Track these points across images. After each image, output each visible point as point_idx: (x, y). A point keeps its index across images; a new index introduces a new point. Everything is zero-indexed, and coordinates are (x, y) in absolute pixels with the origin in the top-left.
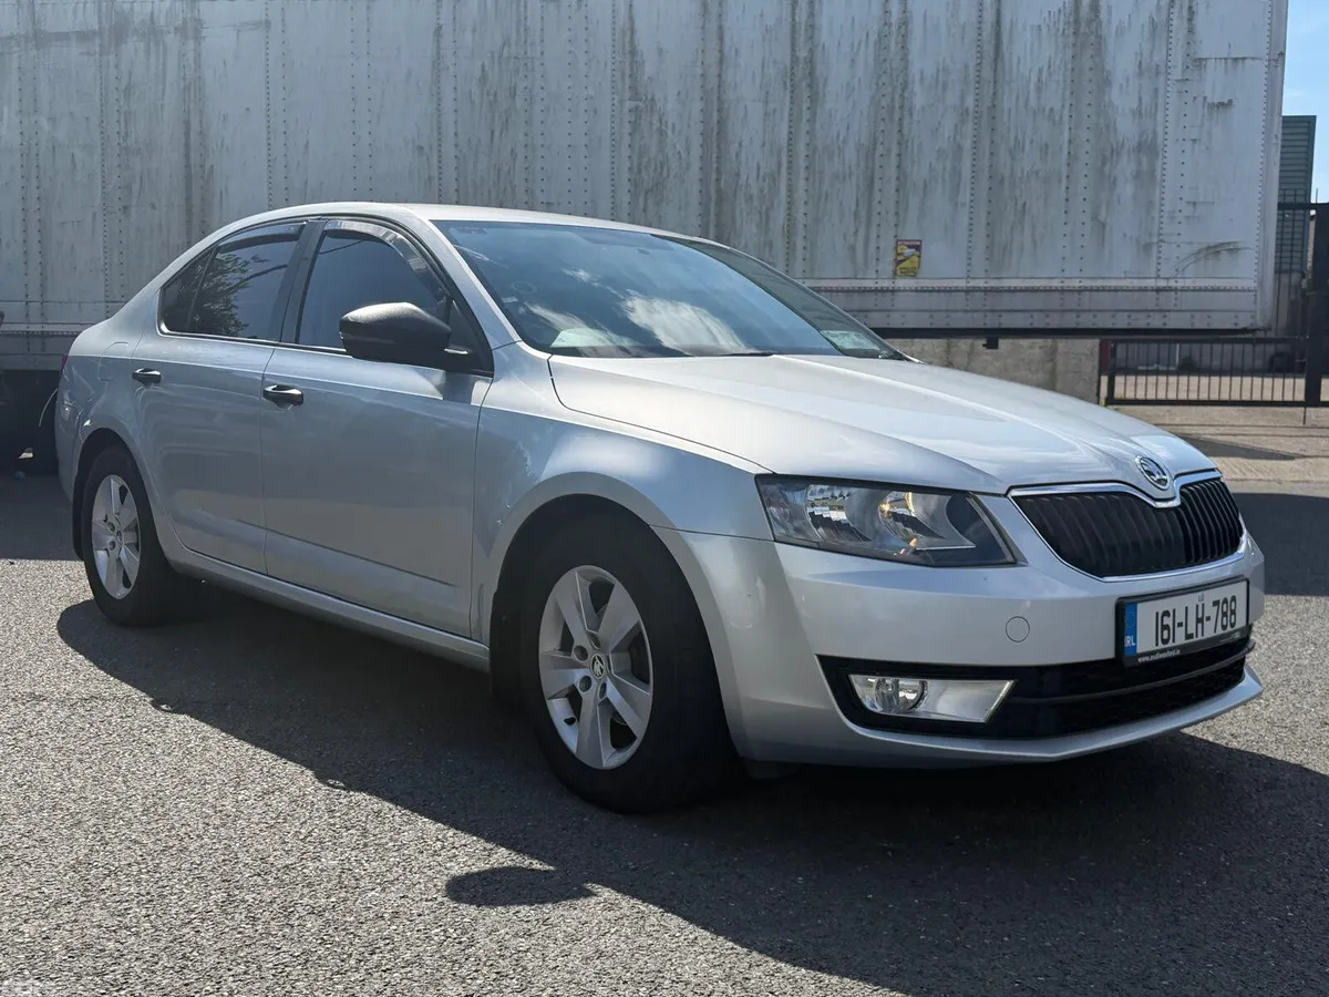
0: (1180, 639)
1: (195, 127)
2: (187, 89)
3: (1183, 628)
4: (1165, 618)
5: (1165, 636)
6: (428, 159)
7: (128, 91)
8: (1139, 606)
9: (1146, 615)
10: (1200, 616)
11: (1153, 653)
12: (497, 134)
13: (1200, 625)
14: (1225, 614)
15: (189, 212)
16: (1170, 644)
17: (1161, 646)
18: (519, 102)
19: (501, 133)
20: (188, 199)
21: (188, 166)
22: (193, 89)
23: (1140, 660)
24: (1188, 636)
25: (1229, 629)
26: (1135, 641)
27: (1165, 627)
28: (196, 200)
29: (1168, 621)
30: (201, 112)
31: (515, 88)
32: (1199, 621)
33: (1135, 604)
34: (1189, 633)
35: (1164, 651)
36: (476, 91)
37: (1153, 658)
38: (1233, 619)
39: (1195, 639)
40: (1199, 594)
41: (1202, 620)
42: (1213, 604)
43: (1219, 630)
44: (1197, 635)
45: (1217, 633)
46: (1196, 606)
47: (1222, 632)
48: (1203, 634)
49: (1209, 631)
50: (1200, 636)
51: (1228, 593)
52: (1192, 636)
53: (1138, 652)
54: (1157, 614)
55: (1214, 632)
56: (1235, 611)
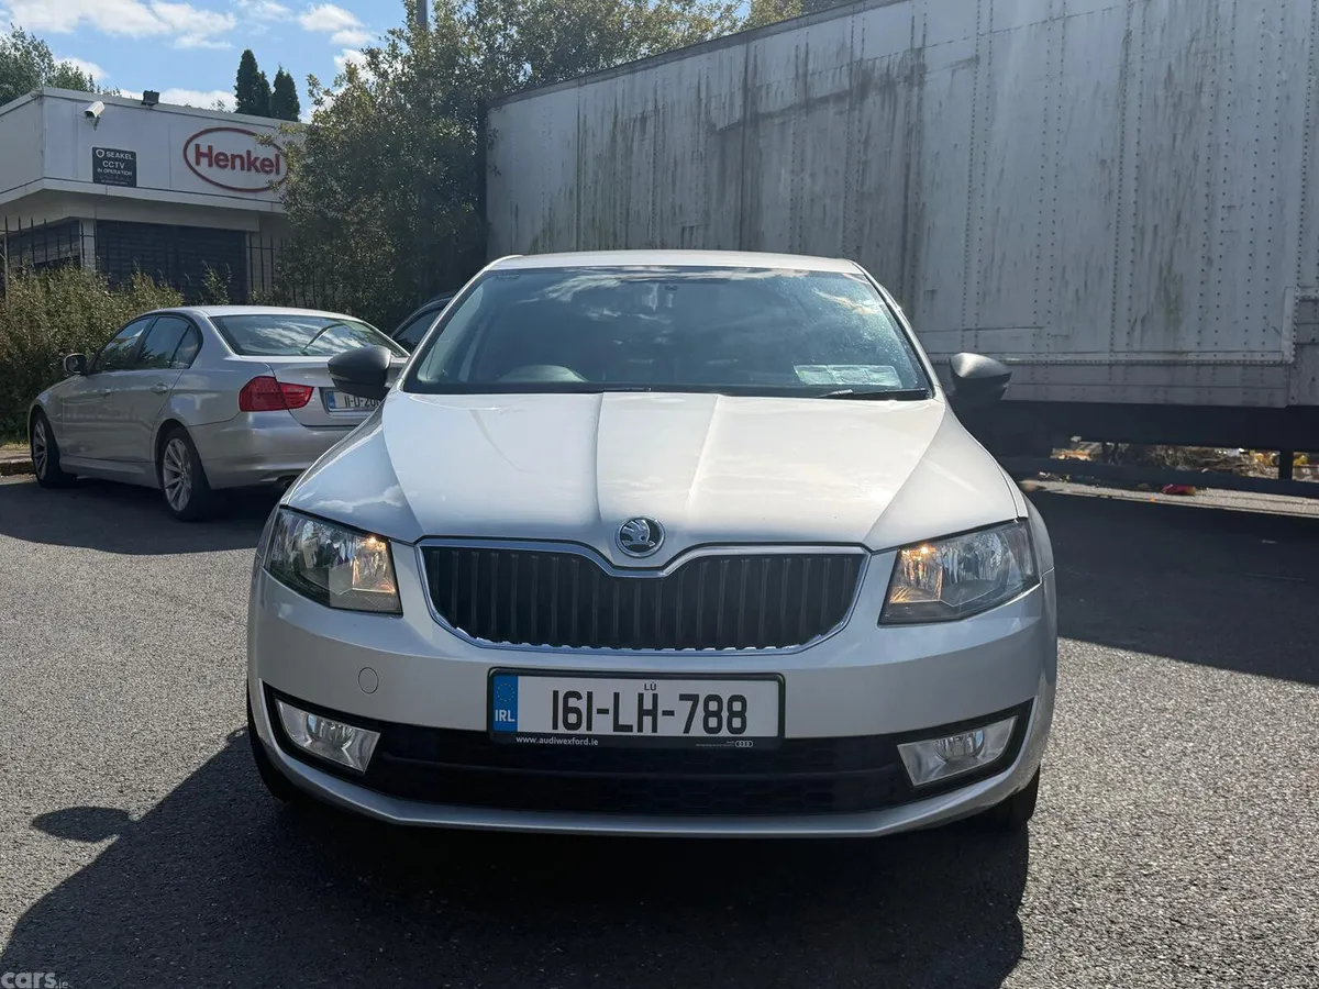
0: (603, 726)
1: (913, 169)
2: (909, 132)
3: (611, 715)
4: (572, 700)
5: (572, 721)
6: (1110, 172)
7: (866, 143)
9: (534, 690)
10: (648, 705)
11: (546, 736)
12: (1179, 137)
13: (647, 720)
14: (708, 714)
15: (904, 249)
16: (583, 730)
17: (562, 730)
18: (1206, 100)
19: (1184, 136)
20: (904, 237)
21: (906, 207)
22: (914, 132)
23: (518, 740)
24: (621, 727)
25: (724, 732)
26: (514, 715)
27: (573, 710)
28: (909, 237)
29: (578, 704)
30: (919, 153)
31: (1201, 84)
32: (642, 713)
33: (514, 677)
34: (622, 722)
35: (569, 737)
36: (1160, 93)
37: (552, 741)
38: (737, 723)
39: (635, 733)
40: (648, 682)
41: (653, 713)
42: (683, 697)
43: (697, 730)
44: (640, 729)
45: (692, 733)
46: (641, 696)
47: (706, 735)
48: (654, 730)
49: (670, 728)
50: (647, 731)
51: (726, 690)
52: (629, 728)
53: (519, 730)
54: (556, 694)
55: (687, 730)
56: (742, 714)
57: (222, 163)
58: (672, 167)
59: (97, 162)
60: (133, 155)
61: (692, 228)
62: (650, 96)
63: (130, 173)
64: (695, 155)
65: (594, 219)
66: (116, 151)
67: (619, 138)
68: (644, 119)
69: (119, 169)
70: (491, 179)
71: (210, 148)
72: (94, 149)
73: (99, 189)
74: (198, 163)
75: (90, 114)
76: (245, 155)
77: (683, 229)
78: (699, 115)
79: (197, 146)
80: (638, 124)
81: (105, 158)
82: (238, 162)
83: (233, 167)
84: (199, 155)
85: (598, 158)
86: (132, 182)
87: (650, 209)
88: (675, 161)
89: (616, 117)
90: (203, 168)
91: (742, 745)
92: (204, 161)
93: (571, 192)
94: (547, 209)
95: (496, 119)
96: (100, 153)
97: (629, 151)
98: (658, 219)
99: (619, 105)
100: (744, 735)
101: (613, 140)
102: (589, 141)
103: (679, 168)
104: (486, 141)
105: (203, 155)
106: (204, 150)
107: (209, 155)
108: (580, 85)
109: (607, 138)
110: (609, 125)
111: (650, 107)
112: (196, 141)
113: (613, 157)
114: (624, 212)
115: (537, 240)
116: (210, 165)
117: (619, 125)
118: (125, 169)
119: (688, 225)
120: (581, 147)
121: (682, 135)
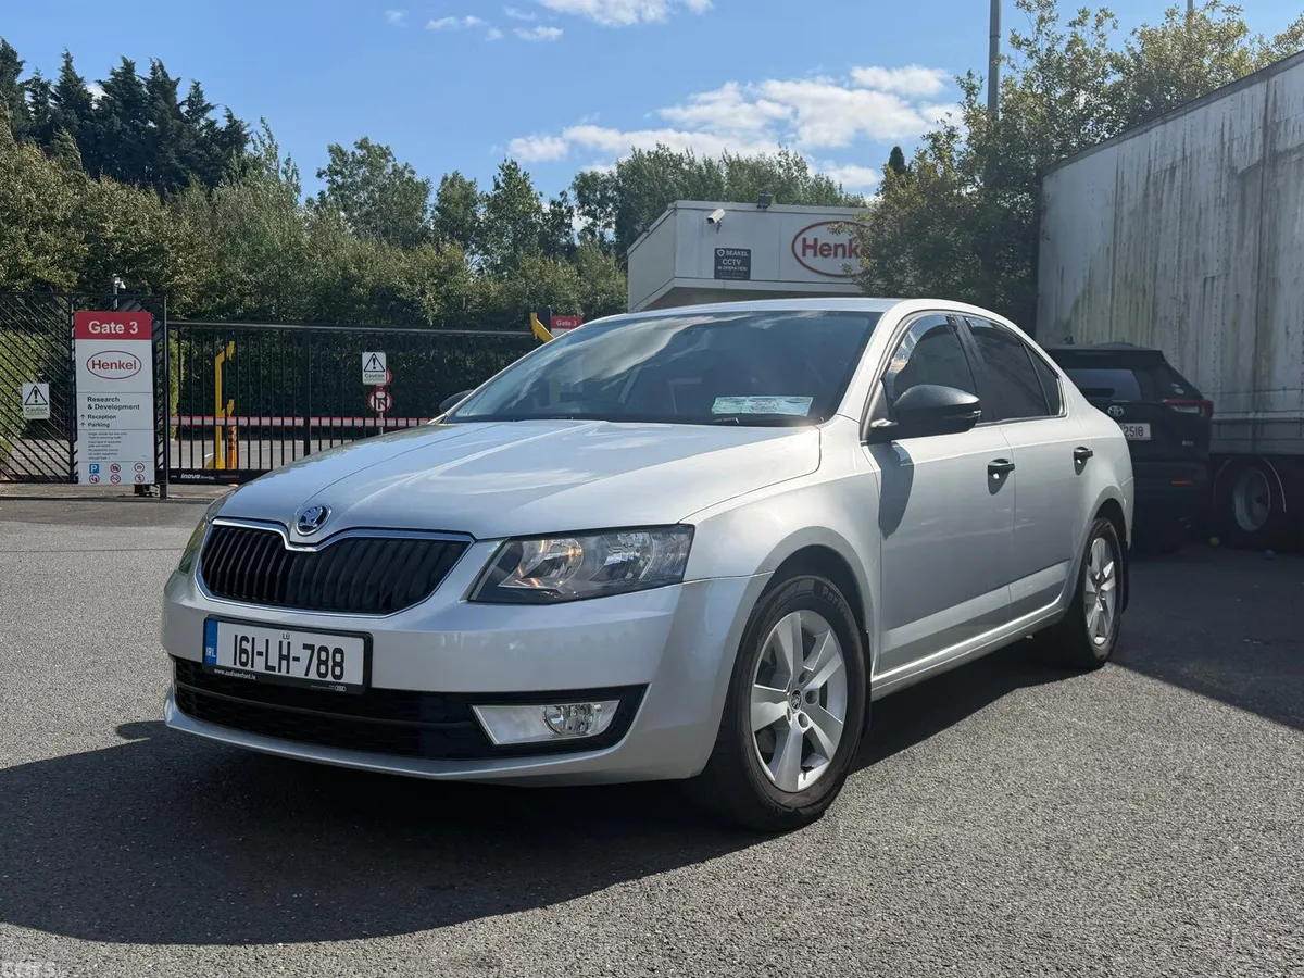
0: (259, 666)
3: (264, 657)
4: (244, 643)
5: (244, 659)
8: (219, 624)
9: (226, 633)
10: (285, 652)
11: (230, 670)
13: (284, 662)
14: (320, 662)
16: (249, 668)
17: (238, 666)
23: (216, 671)
24: (268, 667)
25: (329, 678)
26: (215, 653)
27: (244, 651)
29: (247, 646)
32: (282, 657)
33: (217, 621)
35: (241, 672)
37: (231, 674)
38: (338, 671)
39: (277, 673)
40: (285, 632)
41: (287, 658)
42: (306, 647)
43: (313, 675)
44: (280, 671)
45: (309, 677)
46: (281, 642)
47: (318, 678)
48: (288, 672)
49: (297, 671)
50: (284, 673)
51: (332, 642)
52: (273, 669)
53: (218, 663)
54: (236, 636)
55: (306, 675)
56: (340, 665)
57: (826, 253)
58: (1197, 217)
59: (718, 261)
60: (749, 251)
61: (1213, 278)
62: (1179, 147)
63: (745, 269)
64: (1218, 201)
65: (1126, 276)
66: (734, 250)
67: (1151, 191)
68: (1173, 169)
69: (736, 265)
70: (1043, 245)
71: (816, 240)
72: (716, 250)
73: (720, 284)
74: (804, 255)
75: (711, 220)
76: (847, 244)
77: (1206, 280)
78: (1222, 160)
79: (805, 240)
80: (1168, 173)
81: (725, 256)
82: (840, 250)
83: (836, 255)
84: (805, 246)
85: (1132, 213)
86: (746, 276)
87: (1176, 262)
88: (1200, 209)
89: (1149, 171)
90: (809, 259)
91: (341, 689)
92: (810, 252)
93: (1108, 249)
94: (1087, 270)
95: (1049, 186)
96: (721, 253)
97: (1159, 203)
98: (1182, 272)
99: (1152, 158)
100: (341, 681)
101: (1146, 194)
102: (1126, 194)
103: (1203, 216)
104: (1040, 208)
105: (810, 247)
106: (810, 242)
107: (814, 247)
108: (1120, 142)
109: (1140, 192)
110: (1142, 179)
111: (1179, 155)
112: (803, 236)
113: (1146, 211)
114: (1153, 268)
115: (1078, 301)
116: (815, 255)
117: (1151, 178)
118: (741, 265)
119: (1209, 275)
120: (1118, 204)
121: (1207, 182)
